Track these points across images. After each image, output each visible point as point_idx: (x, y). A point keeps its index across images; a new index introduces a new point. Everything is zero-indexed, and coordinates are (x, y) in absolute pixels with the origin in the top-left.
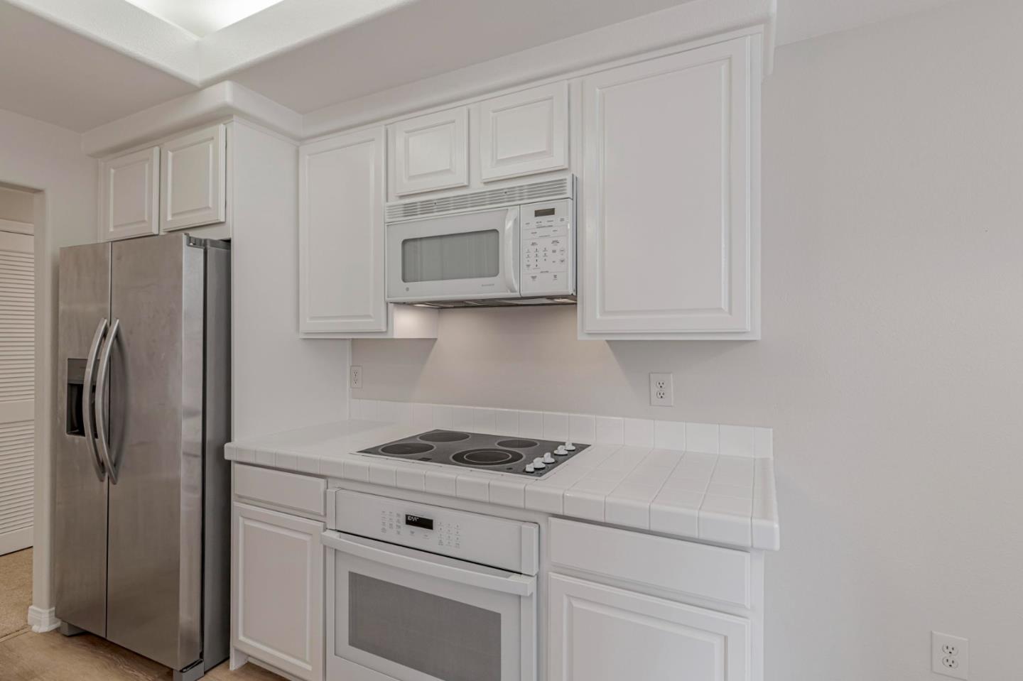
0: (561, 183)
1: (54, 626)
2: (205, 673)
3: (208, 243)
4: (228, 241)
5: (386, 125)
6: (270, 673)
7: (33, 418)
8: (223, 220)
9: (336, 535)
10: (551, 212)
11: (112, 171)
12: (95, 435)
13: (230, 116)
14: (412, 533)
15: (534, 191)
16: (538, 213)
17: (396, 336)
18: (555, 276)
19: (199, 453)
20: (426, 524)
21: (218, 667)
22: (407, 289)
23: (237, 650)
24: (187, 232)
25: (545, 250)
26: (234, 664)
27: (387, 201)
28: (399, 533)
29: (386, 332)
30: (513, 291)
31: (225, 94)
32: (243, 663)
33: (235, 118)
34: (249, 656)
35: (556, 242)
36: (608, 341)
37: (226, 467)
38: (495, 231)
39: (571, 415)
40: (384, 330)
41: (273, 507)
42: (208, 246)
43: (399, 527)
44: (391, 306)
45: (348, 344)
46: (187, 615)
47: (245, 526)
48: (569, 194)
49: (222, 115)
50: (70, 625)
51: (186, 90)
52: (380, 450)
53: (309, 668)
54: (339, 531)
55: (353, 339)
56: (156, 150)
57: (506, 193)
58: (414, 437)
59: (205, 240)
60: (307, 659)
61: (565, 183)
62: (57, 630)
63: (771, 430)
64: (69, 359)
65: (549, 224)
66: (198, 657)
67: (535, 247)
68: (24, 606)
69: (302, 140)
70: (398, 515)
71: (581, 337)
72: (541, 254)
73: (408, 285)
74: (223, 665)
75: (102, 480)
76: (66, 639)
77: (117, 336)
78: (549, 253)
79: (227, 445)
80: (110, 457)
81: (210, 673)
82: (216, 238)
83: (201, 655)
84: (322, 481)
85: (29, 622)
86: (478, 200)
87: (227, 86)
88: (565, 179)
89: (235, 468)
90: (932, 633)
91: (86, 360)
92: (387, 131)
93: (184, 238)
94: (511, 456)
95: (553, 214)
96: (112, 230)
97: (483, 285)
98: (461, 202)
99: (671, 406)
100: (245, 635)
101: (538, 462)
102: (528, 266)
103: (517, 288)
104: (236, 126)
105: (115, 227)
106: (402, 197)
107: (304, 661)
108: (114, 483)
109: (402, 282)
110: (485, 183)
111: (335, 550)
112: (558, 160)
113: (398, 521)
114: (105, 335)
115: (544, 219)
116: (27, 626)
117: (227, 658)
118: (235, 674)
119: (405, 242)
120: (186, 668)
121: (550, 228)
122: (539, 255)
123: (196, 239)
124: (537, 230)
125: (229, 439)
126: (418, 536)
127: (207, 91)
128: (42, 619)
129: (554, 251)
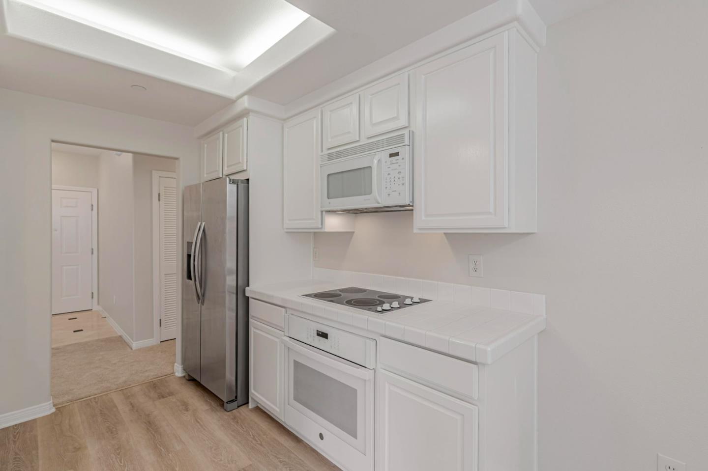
0: (403, 135)
1: (183, 375)
2: (238, 407)
3: (239, 181)
4: (248, 180)
5: (321, 108)
6: (266, 413)
7: (175, 272)
8: (245, 169)
9: (288, 339)
10: (397, 154)
11: (206, 145)
12: (195, 280)
13: (248, 113)
14: (319, 340)
15: (390, 141)
16: (391, 155)
17: (327, 230)
18: (399, 194)
19: (235, 292)
21: (244, 406)
22: (331, 203)
23: (252, 398)
24: (229, 176)
25: (395, 178)
26: (251, 405)
27: (322, 152)
28: (314, 340)
29: (321, 228)
30: (379, 203)
31: (245, 103)
32: (254, 406)
33: (251, 113)
34: (258, 403)
35: (400, 172)
36: (445, 233)
37: (247, 299)
38: (370, 167)
39: (424, 281)
40: (320, 226)
41: (267, 323)
42: (239, 183)
43: (314, 337)
44: (324, 213)
45: (312, 235)
46: (230, 376)
47: (254, 332)
48: (407, 142)
49: (245, 113)
50: (189, 375)
51: (229, 102)
52: (313, 296)
53: (278, 410)
54: (290, 337)
55: (315, 233)
56: (221, 133)
58: (336, 290)
59: (238, 180)
60: (278, 406)
61: (404, 136)
62: (184, 377)
63: (544, 296)
64: (188, 242)
65: (396, 162)
66: (234, 398)
67: (389, 176)
68: (173, 363)
69: (284, 120)
70: (314, 330)
71: (415, 231)
72: (392, 180)
73: (330, 200)
74: (246, 406)
75: (199, 303)
76: (187, 381)
77: (204, 230)
78: (397, 179)
79: (247, 288)
80: (201, 291)
81: (241, 408)
82: (243, 179)
83: (236, 397)
84: (283, 310)
85: (175, 371)
86: (362, 149)
87: (246, 98)
88: (404, 134)
89: (251, 300)
90: (658, 455)
91: (192, 242)
92: (322, 111)
93: (228, 179)
94: (378, 302)
95: (398, 155)
96: (205, 176)
98: (354, 151)
99: (481, 277)
100: (254, 389)
101: (386, 306)
102: (386, 188)
103: (380, 201)
104: (252, 118)
105: (207, 174)
106: (329, 149)
107: (276, 406)
108: (203, 305)
109: (327, 199)
110: (368, 138)
111: (288, 348)
112: (403, 122)
113: (314, 334)
114: (199, 230)
115: (394, 159)
116: (173, 373)
117: (247, 403)
118: (252, 410)
119: (329, 175)
120: (230, 401)
121: (397, 164)
123: (233, 180)
124: (390, 166)
125: (248, 285)
126: (322, 343)
127: (238, 101)
128: (179, 371)
129: (399, 178)
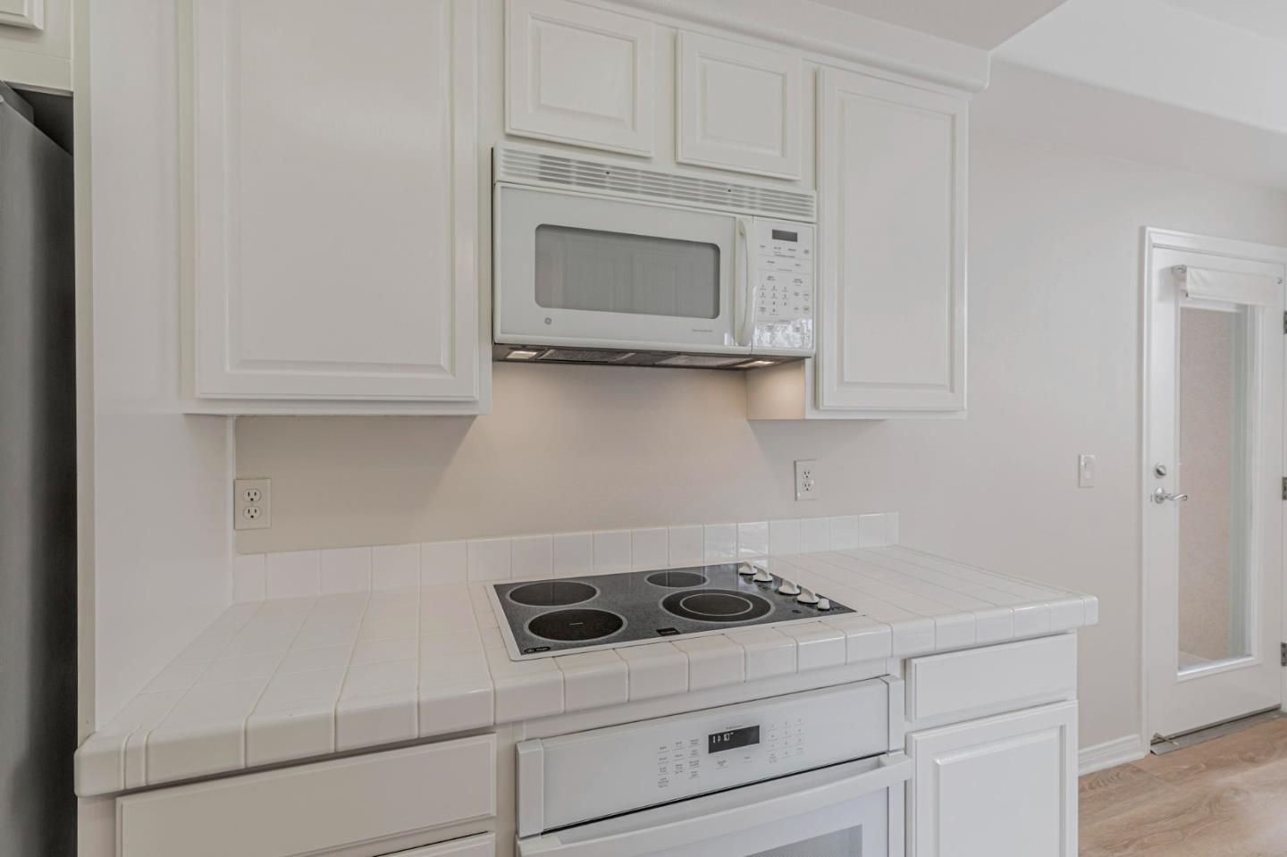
0: (804, 199)
9: (550, 844)
14: (722, 763)
15: (770, 199)
16: (777, 235)
20: (745, 737)
22: (548, 321)
25: (785, 290)
28: (694, 775)
29: (475, 404)
30: (743, 343)
35: (798, 281)
38: (715, 246)
40: (477, 398)
43: (696, 763)
45: (230, 424)
48: (815, 218)
54: (553, 831)
57: (729, 191)
63: (898, 513)
65: (790, 253)
67: (772, 283)
70: (694, 742)
71: (811, 415)
72: (780, 294)
78: (790, 295)
95: (796, 240)
97: (694, 330)
99: (816, 499)
110: (685, 165)
113: (693, 754)
115: (785, 245)
119: (541, 228)
121: (792, 260)
122: (776, 295)
124: (774, 259)
126: (738, 764)
129: (796, 294)
